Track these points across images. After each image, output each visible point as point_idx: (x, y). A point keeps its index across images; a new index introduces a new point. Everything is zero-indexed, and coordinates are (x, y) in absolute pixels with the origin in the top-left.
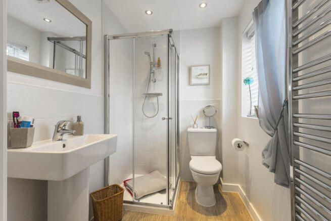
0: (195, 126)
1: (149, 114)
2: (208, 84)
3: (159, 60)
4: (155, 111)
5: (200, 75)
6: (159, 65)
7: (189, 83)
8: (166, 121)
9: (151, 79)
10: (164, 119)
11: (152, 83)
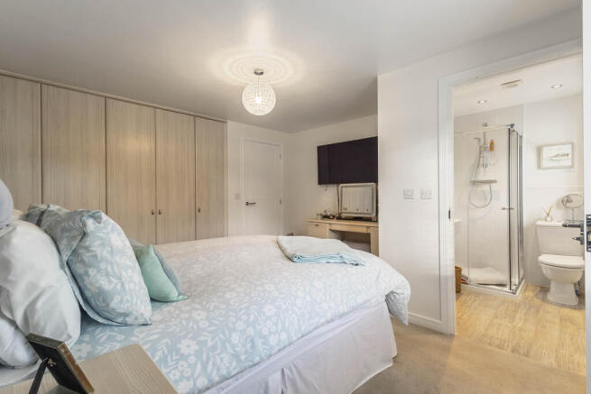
0: (549, 219)
1: (477, 203)
2: (572, 166)
3: (492, 144)
4: (486, 199)
5: (556, 156)
6: (492, 147)
7: (539, 166)
8: (506, 212)
9: (479, 164)
10: (504, 209)
11: (481, 169)
